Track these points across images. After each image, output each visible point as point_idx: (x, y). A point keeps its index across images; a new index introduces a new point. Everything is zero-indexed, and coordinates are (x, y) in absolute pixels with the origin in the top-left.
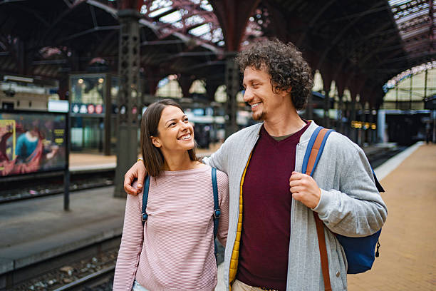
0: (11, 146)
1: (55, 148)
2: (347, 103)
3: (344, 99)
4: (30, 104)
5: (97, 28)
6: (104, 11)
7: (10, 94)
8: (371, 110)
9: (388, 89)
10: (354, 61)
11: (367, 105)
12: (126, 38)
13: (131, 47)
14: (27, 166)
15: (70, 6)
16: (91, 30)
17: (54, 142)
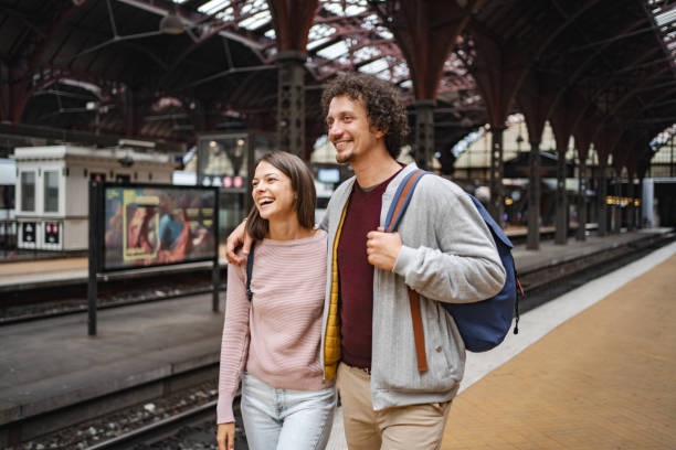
0: (153, 229)
1: (203, 231)
2: (593, 167)
3: (589, 162)
4: (150, 177)
5: (232, 70)
6: (240, 45)
7: (127, 163)
8: (631, 179)
9: (659, 146)
10: (602, 106)
11: (625, 170)
12: (287, 88)
13: (293, 100)
14: (172, 254)
15: (197, 40)
16: (224, 73)
17: (201, 225)
